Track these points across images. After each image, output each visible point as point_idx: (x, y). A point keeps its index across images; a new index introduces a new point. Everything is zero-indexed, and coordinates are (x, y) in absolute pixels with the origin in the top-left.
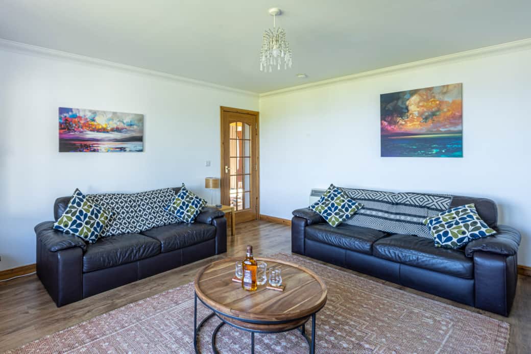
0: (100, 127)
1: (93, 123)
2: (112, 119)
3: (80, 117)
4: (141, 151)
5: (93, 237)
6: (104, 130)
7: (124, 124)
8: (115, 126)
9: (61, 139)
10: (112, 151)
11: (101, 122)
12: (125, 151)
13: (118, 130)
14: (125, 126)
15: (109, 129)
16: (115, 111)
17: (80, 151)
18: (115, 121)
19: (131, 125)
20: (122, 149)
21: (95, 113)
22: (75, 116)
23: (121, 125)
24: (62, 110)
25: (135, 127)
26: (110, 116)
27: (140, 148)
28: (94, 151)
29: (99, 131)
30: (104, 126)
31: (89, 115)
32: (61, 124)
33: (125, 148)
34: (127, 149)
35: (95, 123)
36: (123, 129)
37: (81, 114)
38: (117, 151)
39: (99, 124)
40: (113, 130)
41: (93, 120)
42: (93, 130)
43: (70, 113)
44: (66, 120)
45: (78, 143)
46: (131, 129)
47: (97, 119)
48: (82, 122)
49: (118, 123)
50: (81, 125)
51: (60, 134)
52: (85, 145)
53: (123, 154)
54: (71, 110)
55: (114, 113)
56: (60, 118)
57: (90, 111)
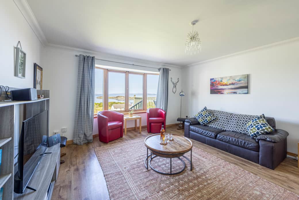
0: (224, 84)
1: (221, 82)
2: (230, 80)
3: (217, 81)
4: (247, 93)
5: (202, 123)
6: (226, 85)
7: (236, 80)
8: (231, 82)
9: (211, 90)
10: (230, 94)
11: (225, 81)
12: (237, 93)
13: (233, 84)
14: (237, 82)
15: (228, 84)
16: (231, 76)
17: (217, 94)
18: (231, 80)
19: (240, 81)
20: (235, 93)
21: (222, 78)
22: (215, 81)
23: (234, 82)
24: (211, 79)
25: (242, 81)
26: (228, 78)
27: (247, 92)
28: (222, 93)
29: (224, 85)
30: (226, 83)
31: (220, 80)
32: (211, 84)
33: (236, 92)
34: (238, 93)
35: (222, 82)
36: (235, 83)
37: (217, 80)
38: (232, 94)
39: (224, 83)
40: (230, 84)
41: (221, 81)
42: (221, 85)
43: (213, 80)
44: (212, 83)
45: (216, 91)
46: (240, 82)
47: (223, 80)
48: (217, 83)
49: (233, 81)
50: (217, 84)
51: (211, 88)
52: (219, 91)
53: (235, 95)
54: (213, 79)
55: (231, 77)
56: (211, 82)
57: (220, 78)
